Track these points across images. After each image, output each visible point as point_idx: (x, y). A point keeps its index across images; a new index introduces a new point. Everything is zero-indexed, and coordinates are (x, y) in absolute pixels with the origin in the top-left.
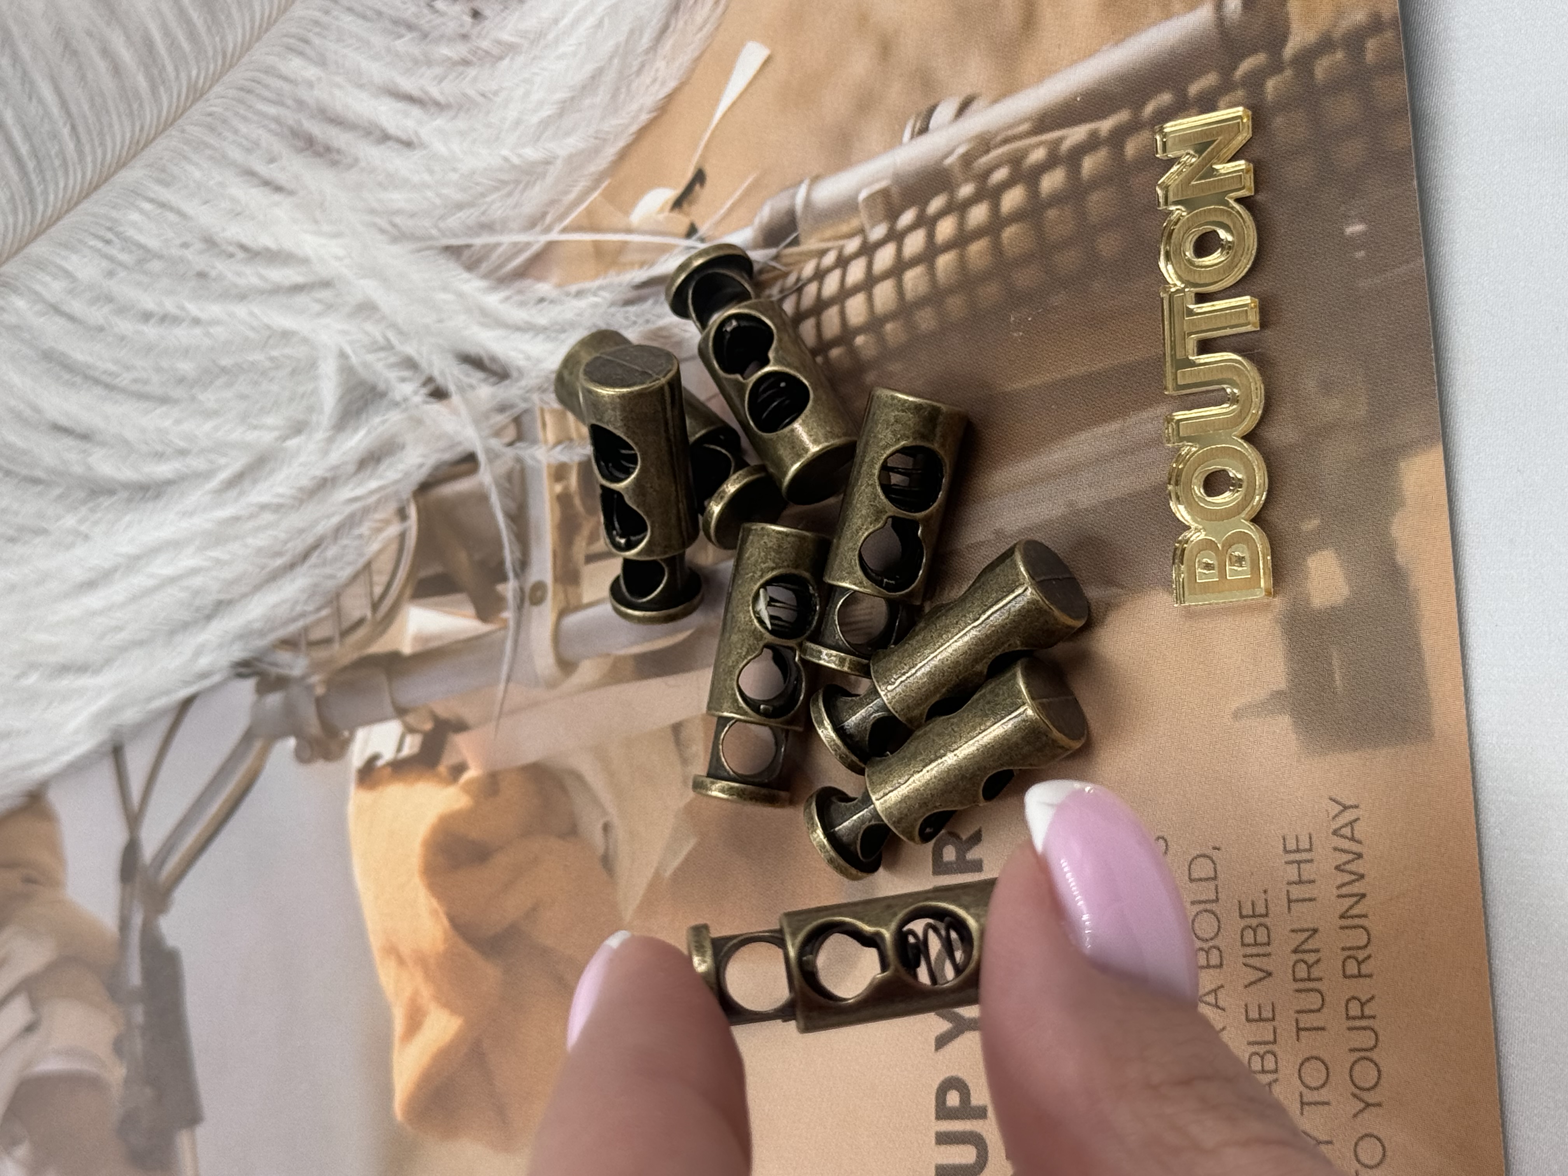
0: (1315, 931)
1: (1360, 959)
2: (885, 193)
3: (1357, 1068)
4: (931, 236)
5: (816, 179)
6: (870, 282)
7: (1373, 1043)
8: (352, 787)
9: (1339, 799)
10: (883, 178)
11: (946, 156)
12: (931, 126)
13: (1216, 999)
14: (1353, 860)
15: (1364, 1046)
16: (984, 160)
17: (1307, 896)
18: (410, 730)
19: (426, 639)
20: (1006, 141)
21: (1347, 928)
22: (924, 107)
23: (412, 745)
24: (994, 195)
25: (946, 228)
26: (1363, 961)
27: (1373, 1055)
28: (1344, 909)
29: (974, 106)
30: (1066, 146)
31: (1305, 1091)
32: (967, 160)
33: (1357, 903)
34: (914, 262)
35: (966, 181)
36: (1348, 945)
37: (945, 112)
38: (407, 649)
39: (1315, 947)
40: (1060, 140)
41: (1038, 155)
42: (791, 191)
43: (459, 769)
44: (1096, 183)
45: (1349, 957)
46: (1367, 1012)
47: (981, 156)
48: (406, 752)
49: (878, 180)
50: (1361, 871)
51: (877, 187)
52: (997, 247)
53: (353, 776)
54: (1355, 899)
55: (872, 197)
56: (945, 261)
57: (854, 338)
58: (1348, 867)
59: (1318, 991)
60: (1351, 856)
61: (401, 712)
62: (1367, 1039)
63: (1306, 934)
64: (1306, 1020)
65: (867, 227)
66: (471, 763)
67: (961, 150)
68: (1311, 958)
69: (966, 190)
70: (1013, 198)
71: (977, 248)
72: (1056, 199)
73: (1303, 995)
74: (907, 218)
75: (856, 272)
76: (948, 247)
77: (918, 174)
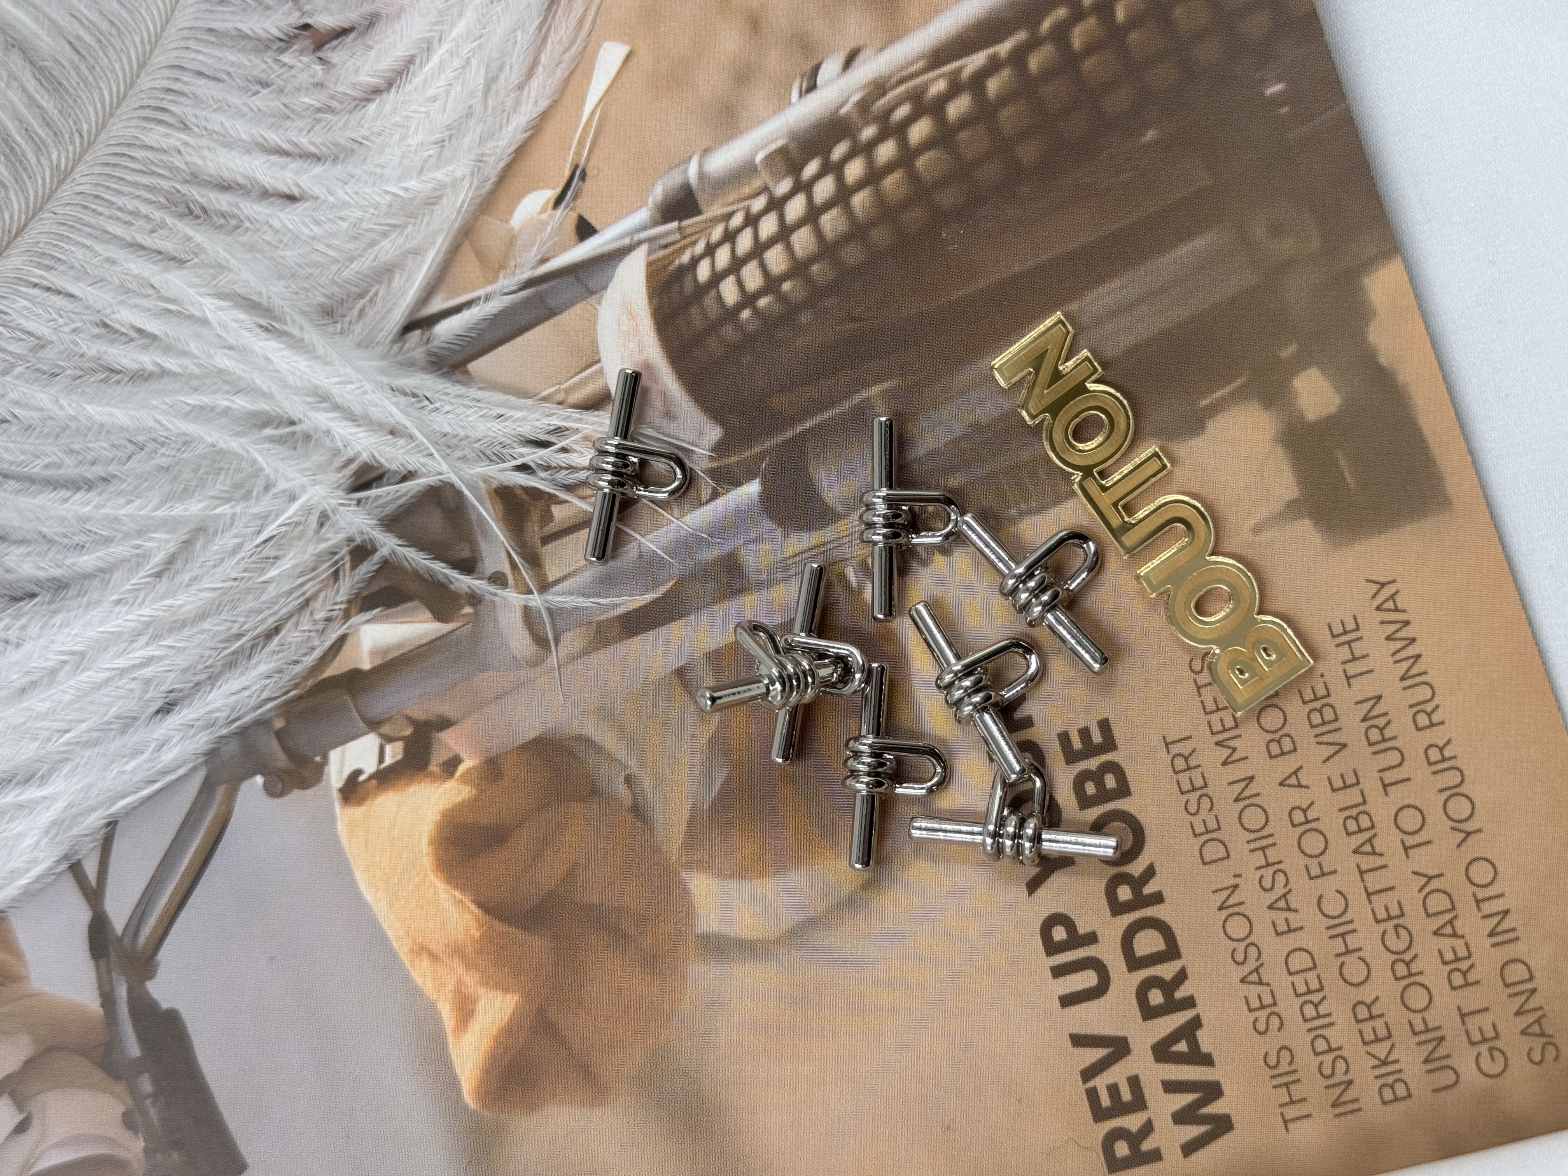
0: (1379, 698)
1: (1429, 709)
2: (783, 151)
3: (1450, 805)
4: (840, 179)
5: (707, 151)
6: (784, 233)
7: (1459, 780)
8: (337, 806)
9: (1374, 578)
10: (777, 138)
11: (842, 106)
12: (818, 82)
13: (1298, 779)
14: (1401, 628)
15: (1451, 784)
16: (882, 102)
17: (1365, 669)
18: (389, 739)
19: (385, 652)
20: (901, 82)
21: (1410, 687)
22: (808, 67)
23: (394, 753)
24: (900, 131)
25: (854, 170)
26: (1433, 712)
27: (1463, 789)
28: (1403, 671)
29: (861, 57)
30: (966, 74)
31: (1406, 837)
32: (864, 106)
33: (1413, 664)
34: (828, 205)
35: (867, 124)
36: (1413, 702)
37: (830, 68)
38: (366, 666)
39: (1382, 711)
40: (959, 70)
41: (939, 87)
42: (682, 167)
43: (451, 765)
44: (1004, 99)
45: (1418, 712)
46: (1447, 754)
47: (878, 99)
48: (388, 761)
49: (773, 141)
50: (1411, 635)
51: (774, 147)
52: (913, 177)
53: (336, 795)
54: (1412, 661)
55: (770, 158)
56: (859, 200)
57: (781, 284)
58: (1398, 635)
59: (1396, 749)
60: (1398, 626)
61: (373, 725)
62: (1452, 778)
63: (1372, 702)
64: (1389, 777)
65: (771, 185)
66: (463, 755)
67: (856, 98)
68: (1381, 722)
69: (868, 132)
70: (919, 131)
71: (890, 182)
72: (965, 122)
73: (1381, 756)
74: (811, 168)
75: (768, 226)
76: (860, 186)
77: (814, 127)
